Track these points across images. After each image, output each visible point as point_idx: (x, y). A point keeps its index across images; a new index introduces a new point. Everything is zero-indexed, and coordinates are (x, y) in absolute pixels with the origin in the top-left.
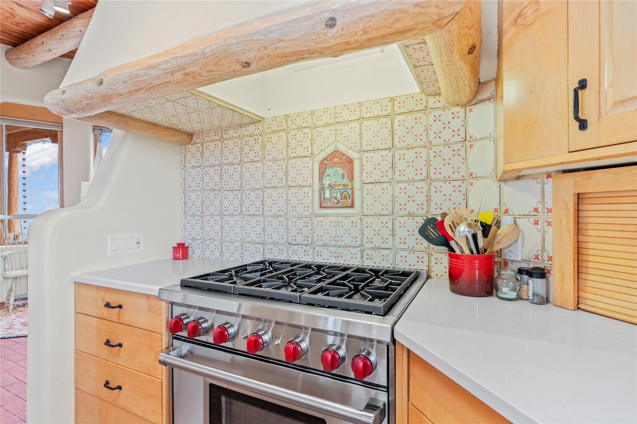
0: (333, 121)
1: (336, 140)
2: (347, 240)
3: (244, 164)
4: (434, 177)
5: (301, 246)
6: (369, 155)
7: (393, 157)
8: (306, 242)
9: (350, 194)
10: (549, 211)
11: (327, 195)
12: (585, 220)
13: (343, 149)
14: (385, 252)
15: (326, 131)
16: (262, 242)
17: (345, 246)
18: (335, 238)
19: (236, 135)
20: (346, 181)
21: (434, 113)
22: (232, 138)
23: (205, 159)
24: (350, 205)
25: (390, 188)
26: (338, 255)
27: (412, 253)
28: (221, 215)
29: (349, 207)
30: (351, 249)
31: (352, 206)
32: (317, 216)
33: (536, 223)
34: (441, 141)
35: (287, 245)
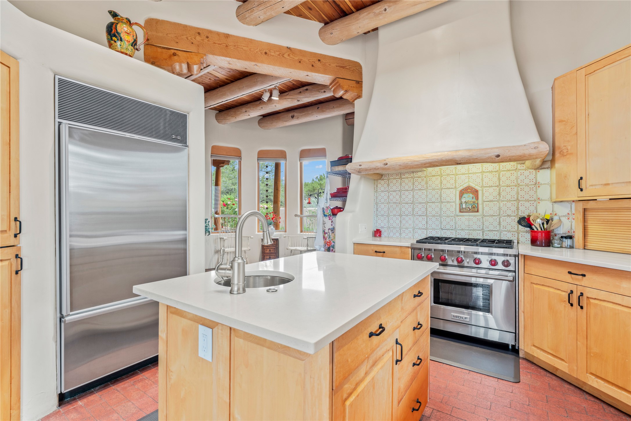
0: (467, 172)
1: (469, 181)
2: (475, 227)
3: (415, 191)
4: (520, 199)
5: (448, 230)
6: (487, 188)
7: (500, 190)
8: (452, 228)
9: (476, 206)
10: (574, 214)
11: (464, 206)
12: (587, 218)
13: (473, 185)
14: (496, 232)
15: (463, 177)
16: (426, 228)
17: (474, 230)
18: (468, 226)
19: (410, 176)
20: (474, 200)
21: (520, 171)
22: (407, 178)
23: (390, 188)
24: (477, 211)
25: (498, 204)
26: (470, 234)
27: (509, 232)
28: (400, 215)
29: (476, 212)
30: (477, 231)
31: (478, 211)
32: (458, 216)
33: (568, 219)
34: (524, 184)
35: (441, 230)
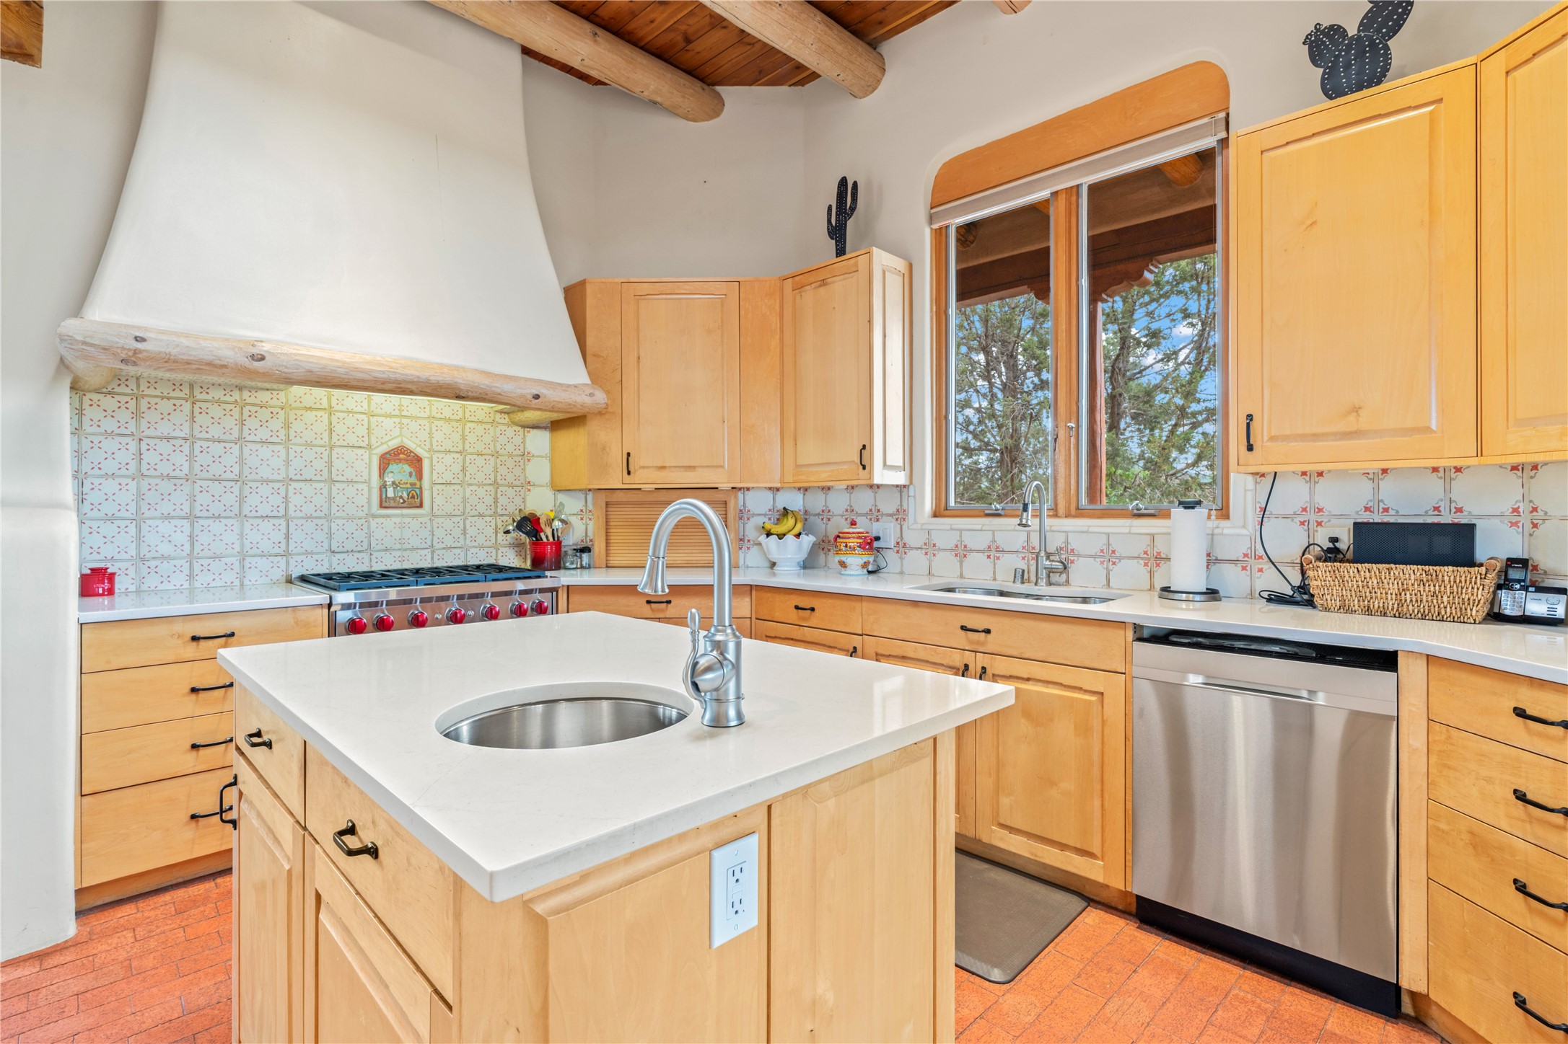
0: (397, 412)
1: (401, 435)
2: (415, 542)
3: (246, 443)
4: (500, 482)
5: (351, 554)
6: (440, 455)
7: (464, 460)
8: (359, 548)
9: (418, 493)
10: (590, 511)
11: (390, 493)
12: (612, 517)
13: (411, 445)
14: (457, 551)
15: (388, 423)
16: (283, 553)
17: (413, 549)
18: (400, 541)
19: (228, 398)
20: (413, 479)
21: (500, 427)
22: (219, 402)
24: (418, 505)
25: (461, 489)
26: (404, 559)
27: (482, 549)
28: (192, 518)
29: (418, 507)
30: (419, 551)
31: (421, 506)
32: (374, 516)
33: (582, 519)
34: (506, 452)
35: (329, 553)
